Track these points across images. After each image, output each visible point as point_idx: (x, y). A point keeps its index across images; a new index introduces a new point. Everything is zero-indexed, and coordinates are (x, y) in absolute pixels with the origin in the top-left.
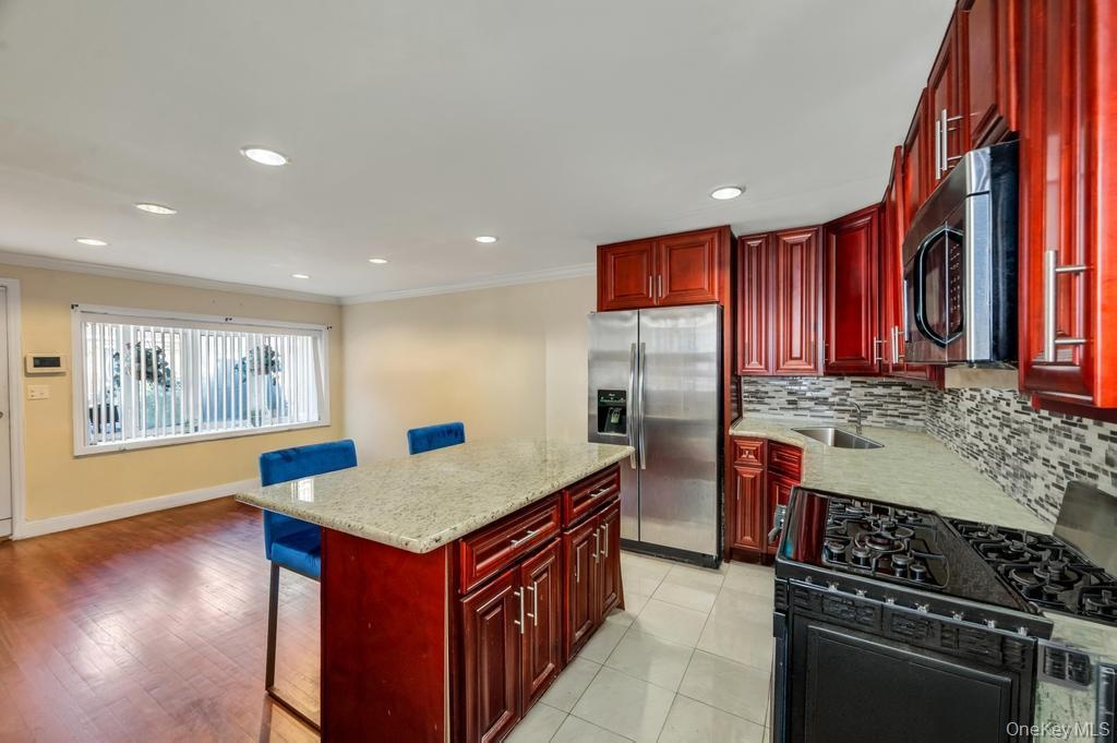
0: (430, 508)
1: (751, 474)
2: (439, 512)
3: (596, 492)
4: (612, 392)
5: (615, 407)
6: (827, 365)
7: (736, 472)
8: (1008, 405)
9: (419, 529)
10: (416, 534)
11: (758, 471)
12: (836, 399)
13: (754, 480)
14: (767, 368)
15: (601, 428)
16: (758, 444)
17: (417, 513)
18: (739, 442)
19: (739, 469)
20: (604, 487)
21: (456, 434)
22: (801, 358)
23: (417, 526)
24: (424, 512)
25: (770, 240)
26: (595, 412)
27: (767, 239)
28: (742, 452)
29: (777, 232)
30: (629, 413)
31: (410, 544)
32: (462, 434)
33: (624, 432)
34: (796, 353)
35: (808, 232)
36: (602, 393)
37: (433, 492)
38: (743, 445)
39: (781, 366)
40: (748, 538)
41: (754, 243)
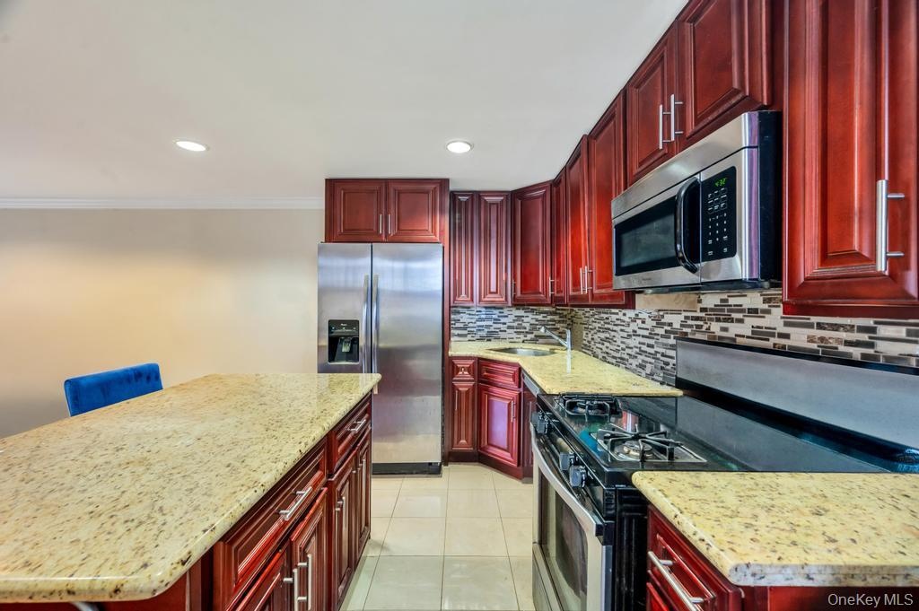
0: (147, 502)
1: (465, 387)
2: (167, 503)
3: (354, 426)
4: (344, 322)
5: (346, 337)
6: (514, 298)
7: (453, 386)
8: (643, 322)
9: (139, 550)
10: (135, 565)
11: (471, 384)
12: (515, 324)
13: (467, 392)
14: (472, 300)
15: (332, 357)
16: (471, 362)
17: (122, 516)
18: (456, 362)
19: (456, 384)
20: (359, 419)
21: (148, 378)
22: (497, 292)
23: (132, 544)
24: (137, 511)
25: (475, 197)
26: (325, 342)
27: (472, 195)
28: (458, 370)
29: (480, 192)
30: (362, 342)
31: (127, 587)
32: (157, 377)
33: (357, 359)
34: (493, 289)
35: (501, 196)
36: (333, 324)
37: (141, 469)
38: (459, 363)
39: (483, 299)
40: (463, 441)
41: (463, 199)
